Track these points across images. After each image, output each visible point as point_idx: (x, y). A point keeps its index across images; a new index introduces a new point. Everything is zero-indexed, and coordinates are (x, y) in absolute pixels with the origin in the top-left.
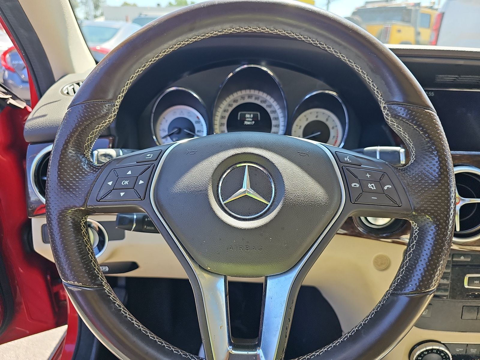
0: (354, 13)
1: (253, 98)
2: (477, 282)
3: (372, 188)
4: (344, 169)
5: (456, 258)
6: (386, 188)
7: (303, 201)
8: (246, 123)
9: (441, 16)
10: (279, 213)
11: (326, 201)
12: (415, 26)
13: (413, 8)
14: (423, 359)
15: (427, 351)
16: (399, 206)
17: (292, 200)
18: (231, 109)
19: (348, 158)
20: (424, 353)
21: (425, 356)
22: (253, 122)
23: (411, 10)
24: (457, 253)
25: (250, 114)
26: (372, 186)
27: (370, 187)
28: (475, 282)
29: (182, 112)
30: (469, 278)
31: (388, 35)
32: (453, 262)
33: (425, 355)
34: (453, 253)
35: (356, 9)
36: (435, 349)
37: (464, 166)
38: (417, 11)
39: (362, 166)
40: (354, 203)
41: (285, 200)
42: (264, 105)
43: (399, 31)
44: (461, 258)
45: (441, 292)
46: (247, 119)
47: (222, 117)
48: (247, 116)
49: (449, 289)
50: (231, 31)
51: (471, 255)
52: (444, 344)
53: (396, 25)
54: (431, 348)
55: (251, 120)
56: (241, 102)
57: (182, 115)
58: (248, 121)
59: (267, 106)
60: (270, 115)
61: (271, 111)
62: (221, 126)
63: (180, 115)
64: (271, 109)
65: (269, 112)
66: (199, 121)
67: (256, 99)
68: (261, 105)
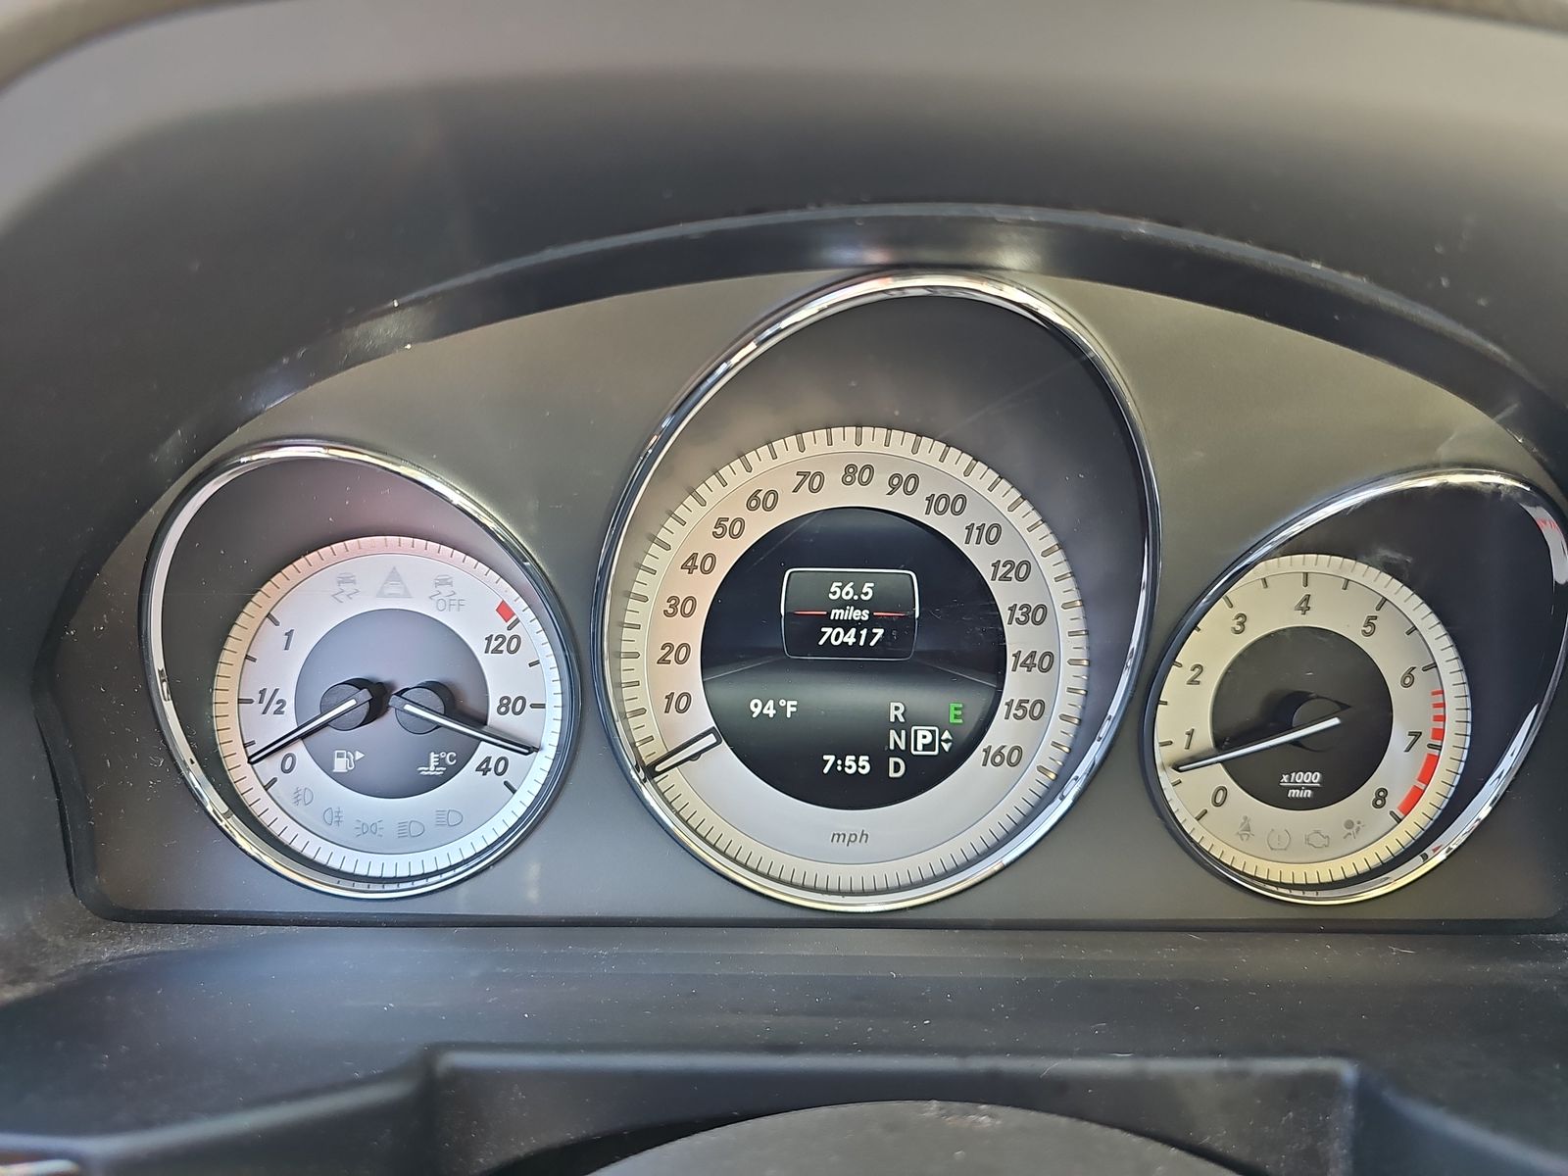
1: (882, 480)
8: (829, 635)
18: (730, 553)
22: (879, 632)
25: (859, 582)
42: (949, 526)
46: (836, 613)
47: (674, 599)
48: (837, 591)
55: (864, 615)
56: (793, 507)
57: (391, 595)
58: (847, 625)
59: (970, 528)
60: (995, 587)
61: (996, 565)
62: (663, 661)
63: (381, 594)
64: (1002, 551)
65: (986, 573)
66: (508, 635)
67: (896, 483)
68: (932, 521)
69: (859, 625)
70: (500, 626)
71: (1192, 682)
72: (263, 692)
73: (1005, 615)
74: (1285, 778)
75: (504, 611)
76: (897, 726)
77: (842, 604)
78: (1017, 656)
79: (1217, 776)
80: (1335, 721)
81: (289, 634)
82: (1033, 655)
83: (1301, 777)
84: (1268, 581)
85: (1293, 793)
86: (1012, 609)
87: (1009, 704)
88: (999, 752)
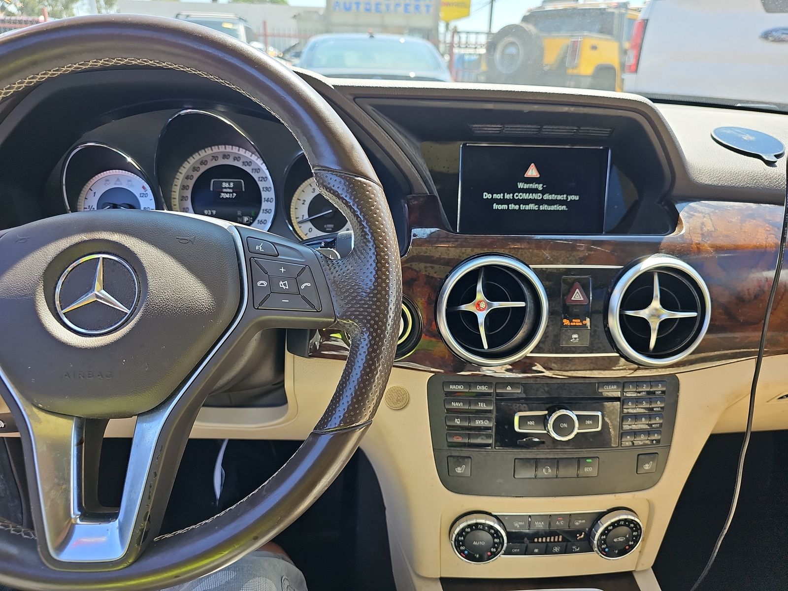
0: (525, 19)
1: (231, 158)
2: (532, 423)
3: (284, 287)
4: (251, 261)
5: (500, 388)
6: (303, 287)
7: (175, 306)
8: (223, 195)
9: (645, 23)
10: (137, 325)
11: (209, 306)
12: (619, 39)
13: (616, 11)
14: (465, 539)
15: (469, 526)
16: (318, 312)
17: (158, 306)
18: (196, 175)
19: (261, 247)
20: (467, 530)
21: (469, 535)
22: (235, 194)
23: (613, 13)
24: (502, 381)
25: (229, 183)
26: (285, 285)
27: (281, 286)
28: (528, 423)
29: (118, 180)
30: (520, 417)
31: (577, 54)
32: (498, 394)
33: (468, 533)
34: (496, 382)
35: (529, 11)
36: (481, 524)
37: (495, 256)
38: (621, 15)
39: (279, 257)
40: (258, 309)
41: (147, 306)
42: (248, 169)
43: (594, 48)
44: (508, 388)
45: (482, 439)
46: (224, 190)
47: (184, 186)
48: (225, 185)
49: (494, 434)
50: (72, 69)
51: (522, 384)
52: (496, 517)
53: (589, 39)
54: (474, 521)
55: (231, 191)
56: (212, 164)
57: (118, 184)
58: (227, 193)
59: (253, 169)
60: (258, 183)
61: (259, 178)
62: (182, 200)
63: (115, 184)
64: (260, 175)
65: (257, 179)
66: (145, 193)
67: (235, 159)
68: (244, 168)
69: (230, 193)
70: (143, 191)
71: (303, 204)
72: (89, 206)
73: (261, 189)
74: (325, 226)
75: (144, 187)
76: (240, 216)
77: (225, 188)
78: (265, 199)
79: (310, 225)
80: (331, 211)
81: (95, 193)
82: (268, 199)
83: (329, 226)
84: (312, 184)
85: (327, 229)
86: (263, 188)
87: (263, 210)
88: (261, 221)
